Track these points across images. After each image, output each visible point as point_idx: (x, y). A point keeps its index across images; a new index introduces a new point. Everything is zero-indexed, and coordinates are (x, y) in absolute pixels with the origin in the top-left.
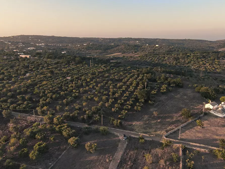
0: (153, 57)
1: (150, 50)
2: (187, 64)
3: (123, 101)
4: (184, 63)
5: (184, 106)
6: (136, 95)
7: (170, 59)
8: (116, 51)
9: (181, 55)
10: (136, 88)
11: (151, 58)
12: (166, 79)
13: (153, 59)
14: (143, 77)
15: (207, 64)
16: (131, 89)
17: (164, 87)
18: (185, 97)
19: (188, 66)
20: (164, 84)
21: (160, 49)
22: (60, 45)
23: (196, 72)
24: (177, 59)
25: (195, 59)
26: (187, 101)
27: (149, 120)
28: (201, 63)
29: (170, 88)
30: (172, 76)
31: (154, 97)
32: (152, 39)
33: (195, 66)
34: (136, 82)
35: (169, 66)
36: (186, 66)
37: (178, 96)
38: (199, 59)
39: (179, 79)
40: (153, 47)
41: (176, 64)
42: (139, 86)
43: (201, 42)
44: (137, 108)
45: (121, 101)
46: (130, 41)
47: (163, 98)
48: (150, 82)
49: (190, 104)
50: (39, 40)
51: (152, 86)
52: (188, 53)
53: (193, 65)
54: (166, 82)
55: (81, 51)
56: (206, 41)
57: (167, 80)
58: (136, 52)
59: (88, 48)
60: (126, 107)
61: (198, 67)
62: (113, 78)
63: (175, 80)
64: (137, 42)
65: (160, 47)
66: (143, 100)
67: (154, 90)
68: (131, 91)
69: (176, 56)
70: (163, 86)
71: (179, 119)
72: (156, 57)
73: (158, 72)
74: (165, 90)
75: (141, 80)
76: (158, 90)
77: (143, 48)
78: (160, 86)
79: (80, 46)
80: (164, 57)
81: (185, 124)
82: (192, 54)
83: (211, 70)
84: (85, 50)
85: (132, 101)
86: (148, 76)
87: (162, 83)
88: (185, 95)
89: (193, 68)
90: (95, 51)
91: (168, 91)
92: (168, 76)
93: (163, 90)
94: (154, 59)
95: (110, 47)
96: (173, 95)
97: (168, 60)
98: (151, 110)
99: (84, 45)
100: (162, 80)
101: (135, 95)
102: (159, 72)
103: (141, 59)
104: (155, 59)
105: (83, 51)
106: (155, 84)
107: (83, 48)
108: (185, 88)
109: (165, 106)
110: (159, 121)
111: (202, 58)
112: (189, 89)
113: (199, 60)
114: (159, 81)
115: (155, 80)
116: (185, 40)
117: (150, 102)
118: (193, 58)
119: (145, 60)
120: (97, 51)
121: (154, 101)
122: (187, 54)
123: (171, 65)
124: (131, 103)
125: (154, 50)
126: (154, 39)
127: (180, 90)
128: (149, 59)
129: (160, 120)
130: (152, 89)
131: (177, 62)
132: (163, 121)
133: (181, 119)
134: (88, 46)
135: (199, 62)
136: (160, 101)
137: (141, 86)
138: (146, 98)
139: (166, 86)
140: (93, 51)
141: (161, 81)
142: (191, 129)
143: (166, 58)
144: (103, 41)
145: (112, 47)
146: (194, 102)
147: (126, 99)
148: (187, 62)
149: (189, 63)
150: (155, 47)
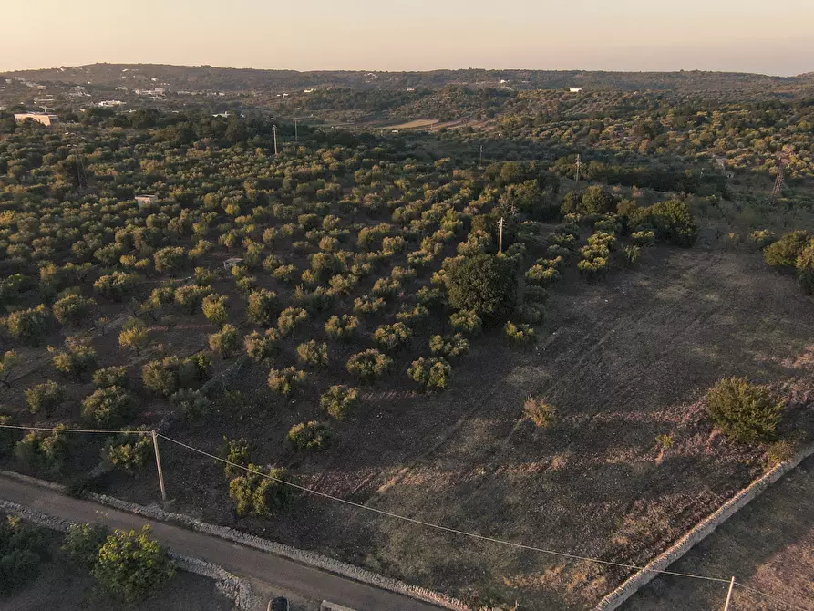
0: (555, 126)
1: (545, 107)
2: (699, 149)
3: (353, 323)
4: (683, 147)
5: (713, 355)
6: (442, 285)
7: (627, 135)
8: (419, 111)
9: (670, 118)
10: (450, 247)
11: (547, 132)
12: (611, 205)
13: (555, 134)
14: (496, 197)
15: (784, 148)
16: (425, 252)
17: (598, 244)
18: (713, 297)
19: (701, 158)
20: (599, 228)
21: (586, 102)
22: (218, 94)
23: (736, 183)
24: (652, 132)
25: (731, 132)
26: (730, 320)
27: (492, 452)
28: (759, 143)
29: (632, 251)
30: (637, 193)
31: (542, 299)
32: (556, 72)
33: (731, 156)
34: (460, 218)
35: (619, 157)
36: (692, 158)
37: (674, 292)
38: (747, 129)
39: (672, 204)
40: (560, 95)
41: (651, 151)
42: (470, 236)
43: (741, 81)
44: (426, 368)
45: (343, 324)
46: (474, 81)
47: (590, 301)
48: (529, 219)
49: (749, 340)
50: (154, 80)
51: (537, 238)
52: (701, 110)
53: (721, 154)
54: (612, 218)
55: (289, 112)
56: (759, 77)
57: (615, 212)
58: (492, 115)
59: (317, 103)
60: (361, 360)
61: (744, 161)
62: (357, 200)
63: (655, 209)
64: (502, 81)
65: (586, 97)
66: (472, 319)
67: (545, 261)
68: (420, 263)
69: (649, 120)
70: (594, 238)
71: (691, 446)
72: (569, 126)
73: (572, 177)
74: (602, 261)
75: (483, 209)
76: (566, 257)
77: (518, 101)
78: (577, 237)
79: (289, 96)
80: (602, 127)
81: (743, 495)
82: (715, 113)
83: (804, 174)
84: (306, 110)
85: (410, 323)
86: (523, 193)
87: (590, 226)
88: (711, 285)
89: (725, 164)
90: (341, 114)
91: (620, 263)
92: (619, 193)
93: (591, 261)
94: (559, 133)
95: (398, 98)
96: (646, 283)
97: (618, 136)
98: (516, 377)
99: (306, 94)
100: (591, 212)
101: (431, 287)
102: (577, 176)
103: (506, 134)
104: (563, 134)
105: (298, 114)
106: (551, 232)
107: (300, 103)
108: (704, 250)
109: (599, 350)
110: (558, 462)
111: (760, 124)
112: (725, 256)
113: (750, 132)
114: (571, 216)
115: (558, 209)
116: (680, 75)
117: (511, 328)
118: (721, 128)
119: (523, 138)
120: (349, 112)
121: (537, 323)
122: (695, 112)
123: (628, 153)
124: (398, 336)
125: (562, 105)
126: (567, 71)
127: (683, 258)
128: (537, 135)
129: (568, 453)
130: (536, 252)
131: (654, 143)
132: (583, 469)
133: (708, 451)
134: (317, 94)
135: (750, 139)
136: (572, 320)
137: (478, 236)
138: (490, 308)
139: (610, 241)
140: (331, 115)
141: (582, 214)
142: (795, 548)
143: (609, 130)
144: (377, 80)
145: (406, 99)
146: (770, 328)
147: (380, 308)
148: (697, 142)
149: (704, 144)
150: (566, 94)
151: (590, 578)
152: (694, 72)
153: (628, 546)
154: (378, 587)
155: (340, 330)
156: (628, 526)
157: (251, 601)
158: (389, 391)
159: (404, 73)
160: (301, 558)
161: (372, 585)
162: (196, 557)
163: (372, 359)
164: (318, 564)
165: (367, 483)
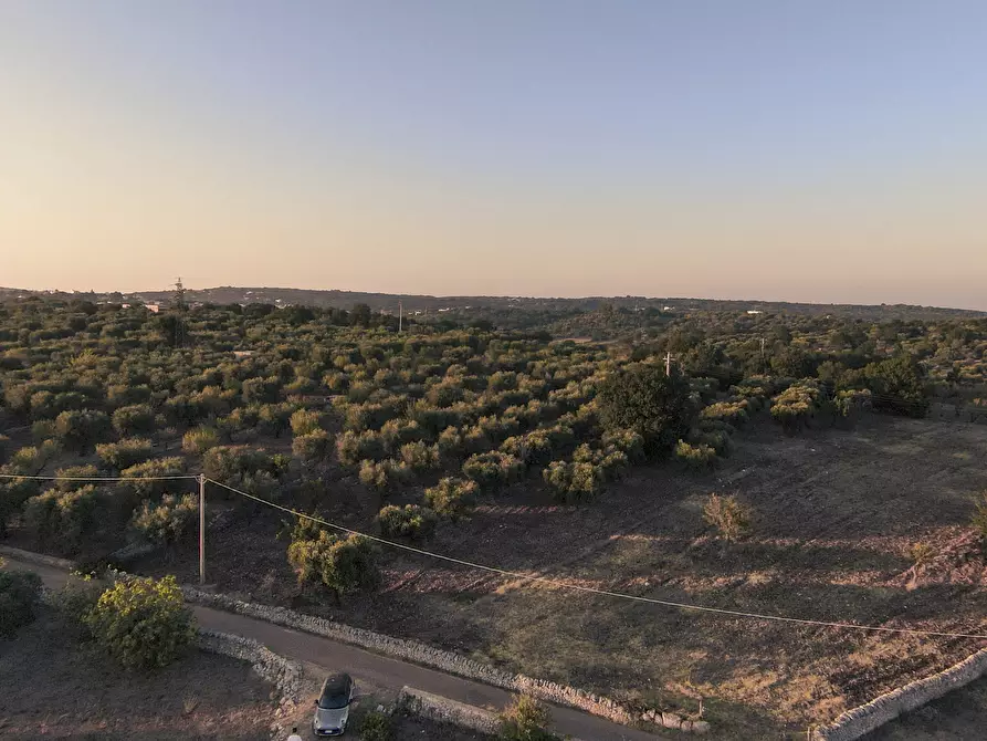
18: (963, 455)
27: (661, 566)
29: (842, 401)
31: (724, 429)
37: (907, 448)
40: (736, 316)
47: (790, 449)
50: (278, 300)
57: (816, 376)
60: (482, 460)
63: (869, 370)
64: (667, 308)
66: (631, 436)
67: (727, 404)
70: (790, 389)
71: (959, 576)
85: (549, 437)
98: (692, 503)
99: (441, 312)
109: (809, 488)
110: (756, 579)
114: (759, 377)
117: (683, 447)
121: (718, 448)
124: (533, 444)
129: (771, 571)
134: (453, 313)
136: (766, 463)
150: (743, 315)
151: (818, 696)
152: (898, 306)
153: (876, 668)
154: (488, 683)
155: (458, 437)
156: (872, 648)
157: (300, 684)
158: (517, 506)
159: (553, 300)
160: (379, 646)
161: (478, 680)
162: (232, 632)
163: (497, 460)
164: (401, 652)
165: (479, 584)
